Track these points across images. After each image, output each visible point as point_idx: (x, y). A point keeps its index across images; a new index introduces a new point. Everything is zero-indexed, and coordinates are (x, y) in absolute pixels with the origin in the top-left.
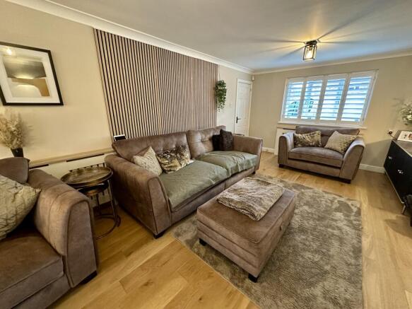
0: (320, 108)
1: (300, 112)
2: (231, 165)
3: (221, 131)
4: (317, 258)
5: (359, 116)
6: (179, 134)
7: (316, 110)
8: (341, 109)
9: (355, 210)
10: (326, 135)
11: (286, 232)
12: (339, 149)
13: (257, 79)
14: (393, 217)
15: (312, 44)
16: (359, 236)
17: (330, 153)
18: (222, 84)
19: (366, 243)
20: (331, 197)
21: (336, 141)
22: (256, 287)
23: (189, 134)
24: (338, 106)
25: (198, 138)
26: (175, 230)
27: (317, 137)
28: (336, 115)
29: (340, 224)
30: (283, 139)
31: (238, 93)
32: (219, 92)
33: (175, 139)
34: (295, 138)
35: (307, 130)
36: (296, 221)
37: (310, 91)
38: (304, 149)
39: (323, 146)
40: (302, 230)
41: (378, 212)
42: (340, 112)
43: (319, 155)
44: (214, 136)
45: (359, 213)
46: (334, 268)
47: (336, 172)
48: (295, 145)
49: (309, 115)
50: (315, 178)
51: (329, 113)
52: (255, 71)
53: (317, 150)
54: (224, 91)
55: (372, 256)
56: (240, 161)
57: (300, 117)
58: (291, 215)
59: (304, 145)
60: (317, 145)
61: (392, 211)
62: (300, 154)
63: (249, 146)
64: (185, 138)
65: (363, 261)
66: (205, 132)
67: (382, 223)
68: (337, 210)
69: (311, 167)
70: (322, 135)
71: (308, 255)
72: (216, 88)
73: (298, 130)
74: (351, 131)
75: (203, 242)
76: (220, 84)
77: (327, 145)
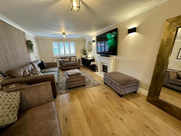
0: (65, 51)
3: (41, 61)
10: (70, 58)
12: (74, 61)
13: (38, 40)
15: (64, 33)
19: (90, 75)
21: (73, 59)
25: (36, 65)
27: (68, 59)
30: (61, 61)
32: (30, 45)
33: (30, 67)
34: (63, 60)
35: (65, 58)
42: (70, 52)
44: (39, 64)
49: (62, 53)
51: (67, 53)
52: (36, 37)
53: (70, 63)
54: (32, 45)
59: (66, 62)
64: (32, 65)
65: (92, 77)
70: (69, 59)
73: (62, 58)
74: (75, 56)
75: (69, 89)
76: (28, 42)
77: (71, 61)
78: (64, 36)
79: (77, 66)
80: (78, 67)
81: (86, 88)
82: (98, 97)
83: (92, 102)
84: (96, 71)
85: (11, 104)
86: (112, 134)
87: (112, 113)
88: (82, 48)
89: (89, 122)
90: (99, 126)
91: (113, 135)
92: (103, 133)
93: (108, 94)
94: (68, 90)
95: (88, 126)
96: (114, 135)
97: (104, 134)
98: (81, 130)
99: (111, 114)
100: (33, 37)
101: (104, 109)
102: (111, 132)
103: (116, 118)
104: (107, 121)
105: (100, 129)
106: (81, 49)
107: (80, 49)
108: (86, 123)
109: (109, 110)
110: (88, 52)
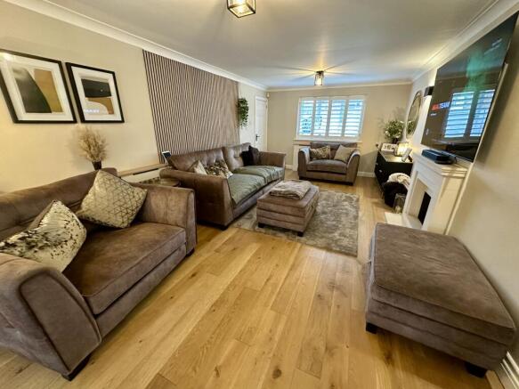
0: (328, 126)
1: (313, 129)
2: (266, 175)
3: (250, 147)
4: (334, 223)
5: (356, 132)
6: (216, 150)
7: (325, 128)
8: (344, 126)
9: (355, 199)
10: (334, 148)
11: (315, 214)
12: (344, 159)
13: (271, 95)
14: (376, 200)
15: (320, 73)
16: (357, 212)
17: (338, 163)
18: (244, 101)
19: (360, 214)
20: (340, 194)
21: (341, 154)
22: (303, 239)
23: (224, 149)
24: (341, 124)
25: (232, 153)
26: (235, 224)
27: (328, 151)
28: (340, 132)
29: (346, 207)
30: (301, 154)
31: (257, 110)
32: (241, 109)
33: (215, 155)
34: (311, 153)
35: (319, 145)
36: (319, 209)
37: (320, 110)
38: (318, 162)
39: (332, 159)
40: (324, 213)
41: (369, 199)
42: (343, 130)
43: (330, 166)
44: (243, 152)
45: (358, 200)
46: (344, 225)
47: (342, 178)
48: (311, 159)
50: (328, 185)
51: (335, 132)
52: (270, 88)
53: (329, 162)
54: (247, 109)
55: (364, 218)
56: (272, 172)
57: (312, 134)
58: (316, 204)
59: (318, 159)
60: (328, 158)
61: (376, 198)
62: (316, 165)
63: (275, 160)
64: (222, 153)
65: (359, 221)
66: (235, 148)
67: (370, 204)
68: (344, 201)
69: (324, 175)
70: (332, 149)
71: (329, 223)
72: (238, 106)
73: (312, 145)
74: (353, 145)
75: (261, 225)
76: (242, 102)
77: (336, 157)
78: (319, 82)
79: (343, 176)
80: (348, 179)
81: (299, 241)
82: (298, 280)
83: (268, 280)
84: (398, 208)
85: (126, 203)
86: (216, 370)
87: (277, 338)
88: (389, 118)
89: (213, 308)
90: (218, 331)
91: (215, 373)
92: (207, 348)
93: (335, 293)
94: (257, 227)
95: (204, 312)
96: (218, 374)
97: (205, 351)
98: (190, 309)
99: (271, 339)
100: (259, 90)
101: (269, 315)
102: (220, 362)
103: (271, 355)
104: (244, 341)
105: (211, 338)
106: (386, 122)
107: (382, 121)
108: (207, 307)
109: (281, 327)
110: (405, 132)
